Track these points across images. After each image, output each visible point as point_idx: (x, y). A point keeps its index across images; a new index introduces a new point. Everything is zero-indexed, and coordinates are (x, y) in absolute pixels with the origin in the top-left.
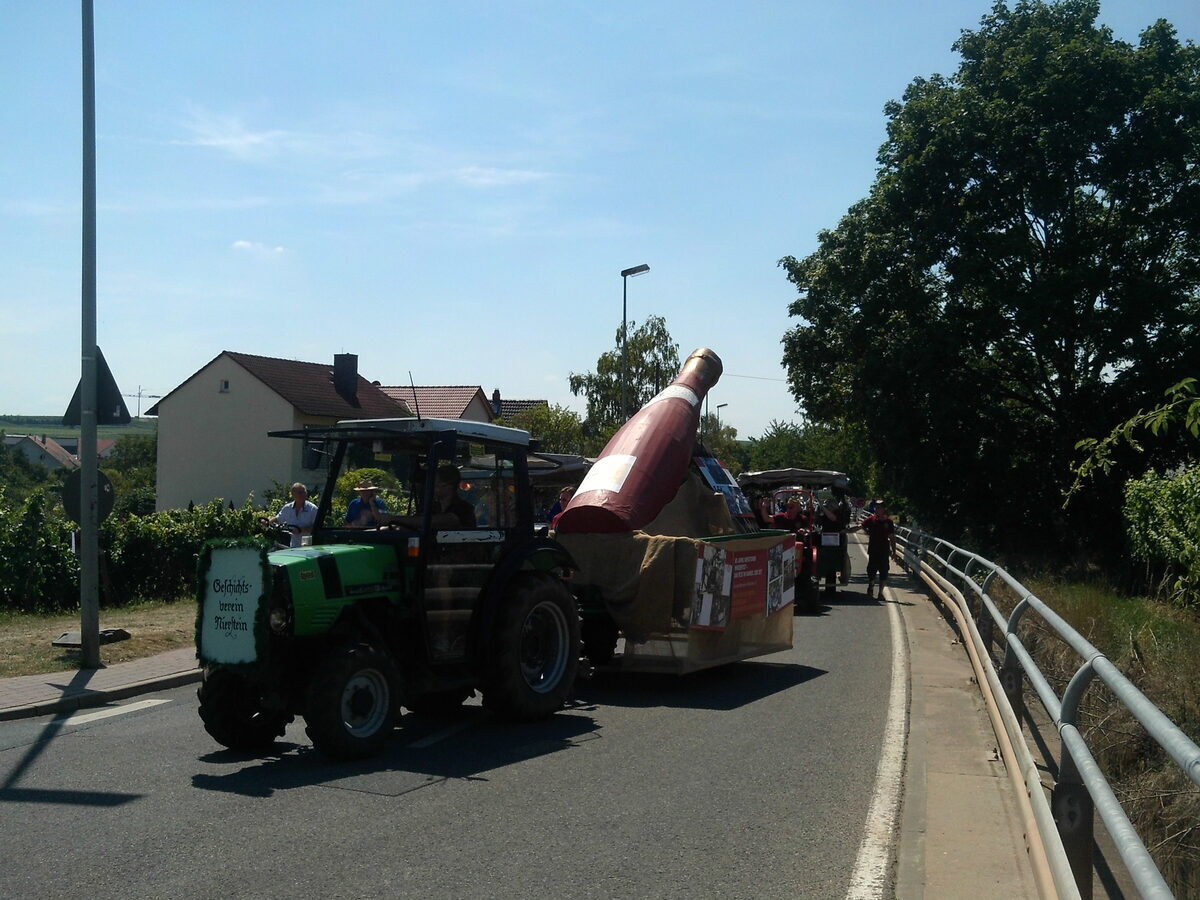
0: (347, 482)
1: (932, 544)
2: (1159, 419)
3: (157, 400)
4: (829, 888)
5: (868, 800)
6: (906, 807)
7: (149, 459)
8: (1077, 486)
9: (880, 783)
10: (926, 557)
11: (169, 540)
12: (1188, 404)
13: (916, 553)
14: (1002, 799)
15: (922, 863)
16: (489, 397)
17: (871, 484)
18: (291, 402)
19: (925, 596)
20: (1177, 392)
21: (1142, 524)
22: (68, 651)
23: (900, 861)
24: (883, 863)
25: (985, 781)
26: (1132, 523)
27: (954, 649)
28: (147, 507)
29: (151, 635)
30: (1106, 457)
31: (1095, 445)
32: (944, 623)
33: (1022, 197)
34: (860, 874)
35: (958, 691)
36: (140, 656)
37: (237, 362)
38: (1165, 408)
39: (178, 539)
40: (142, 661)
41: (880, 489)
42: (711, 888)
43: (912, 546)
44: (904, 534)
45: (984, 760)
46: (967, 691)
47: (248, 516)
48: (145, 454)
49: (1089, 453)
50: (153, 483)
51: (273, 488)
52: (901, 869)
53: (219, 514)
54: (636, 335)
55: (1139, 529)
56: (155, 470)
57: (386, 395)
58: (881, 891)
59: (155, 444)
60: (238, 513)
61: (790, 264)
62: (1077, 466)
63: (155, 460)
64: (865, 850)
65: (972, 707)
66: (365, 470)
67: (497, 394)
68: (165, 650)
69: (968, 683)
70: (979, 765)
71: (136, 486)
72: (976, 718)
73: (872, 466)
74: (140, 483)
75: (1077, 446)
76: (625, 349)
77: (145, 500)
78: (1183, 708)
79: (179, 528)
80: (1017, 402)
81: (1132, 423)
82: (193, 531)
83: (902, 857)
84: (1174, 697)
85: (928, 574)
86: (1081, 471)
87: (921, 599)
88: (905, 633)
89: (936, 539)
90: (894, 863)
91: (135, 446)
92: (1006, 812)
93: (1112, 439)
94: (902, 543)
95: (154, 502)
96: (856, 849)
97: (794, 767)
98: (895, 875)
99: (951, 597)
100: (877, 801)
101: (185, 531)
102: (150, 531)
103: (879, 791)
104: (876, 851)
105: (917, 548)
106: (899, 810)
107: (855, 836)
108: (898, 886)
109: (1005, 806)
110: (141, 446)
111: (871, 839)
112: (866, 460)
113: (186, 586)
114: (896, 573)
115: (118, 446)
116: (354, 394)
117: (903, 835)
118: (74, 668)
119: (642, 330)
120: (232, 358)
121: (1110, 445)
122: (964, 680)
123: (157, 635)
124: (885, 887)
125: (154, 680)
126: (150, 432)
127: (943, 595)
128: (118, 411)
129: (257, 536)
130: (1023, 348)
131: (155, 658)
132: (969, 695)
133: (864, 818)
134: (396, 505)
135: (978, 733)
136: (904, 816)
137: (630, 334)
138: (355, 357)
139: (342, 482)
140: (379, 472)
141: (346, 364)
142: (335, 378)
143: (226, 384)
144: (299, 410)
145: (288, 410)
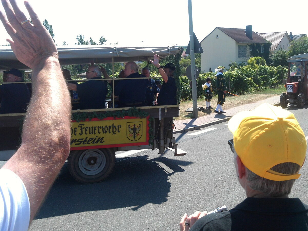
0: (251, 61)
16: (289, 34)
18: (235, 40)
22: (189, 114)
47: (230, 74)
50: (200, 63)
51: (231, 64)
57: (260, 36)
63: (200, 57)
66: (255, 57)
67: (291, 33)
95: (201, 68)
101: (213, 78)
102: (204, 78)
116: (251, 36)
118: (191, 118)
120: (219, 29)
125: (213, 122)
128: (200, 49)
129: (232, 79)
134: (268, 68)
138: (251, 26)
139: (249, 61)
140: (259, 57)
141: (249, 28)
142: (246, 32)
143: (218, 36)
144: (237, 42)
145: (234, 42)
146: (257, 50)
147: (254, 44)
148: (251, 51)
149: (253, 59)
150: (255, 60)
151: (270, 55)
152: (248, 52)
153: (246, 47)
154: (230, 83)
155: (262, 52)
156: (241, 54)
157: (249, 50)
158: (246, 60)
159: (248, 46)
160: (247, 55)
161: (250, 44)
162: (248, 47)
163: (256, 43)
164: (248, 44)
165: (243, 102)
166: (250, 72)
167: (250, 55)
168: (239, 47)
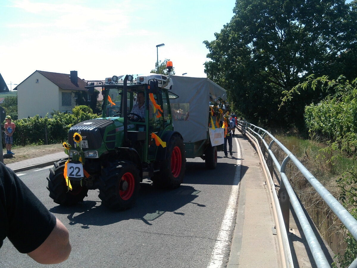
0: (76, 110)
1: (249, 125)
2: (304, 85)
3: (16, 86)
4: (217, 220)
5: (229, 196)
6: (240, 197)
7: (15, 103)
8: (282, 104)
9: (233, 191)
10: (248, 130)
11: (23, 128)
12: (312, 81)
13: (245, 128)
14: (267, 195)
15: (244, 212)
17: (232, 108)
18: (58, 86)
19: (247, 141)
20: (309, 78)
21: (309, 119)
23: (238, 212)
24: (233, 213)
25: (262, 190)
26: (306, 118)
27: (255, 155)
28: (15, 118)
29: (19, 156)
30: (290, 96)
31: (287, 93)
32: (252, 148)
33: (274, 24)
34: (226, 216)
35: (256, 166)
36: (16, 162)
37: (40, 73)
38: (306, 82)
39: (25, 127)
40: (17, 163)
41: (234, 109)
42: (184, 221)
43: (244, 126)
44: (241, 123)
45: (262, 185)
46: (258, 166)
47: (46, 120)
48: (14, 102)
49: (286, 95)
50: (17, 111)
51: (54, 112)
52: (238, 214)
53: (38, 119)
54: (161, 65)
55: (309, 120)
56: (17, 107)
57: (86, 83)
58: (232, 220)
59: (17, 99)
60: (43, 119)
61: (206, 43)
62: (282, 99)
63: (17, 104)
64: (228, 209)
65: (259, 171)
66: (81, 106)
68: (23, 160)
69: (259, 164)
70: (261, 186)
71: (11, 112)
72: (260, 174)
73: (232, 103)
74: (13, 111)
75: (282, 93)
76: (158, 68)
77: (15, 116)
78: (318, 169)
79: (25, 124)
80: (274, 84)
81: (297, 86)
82: (30, 125)
83: (238, 211)
84: (316, 167)
85: (248, 134)
86: (283, 100)
87: (246, 141)
88: (241, 151)
89: (250, 124)
90: (236, 213)
91: (10, 99)
92: (268, 198)
93: (292, 91)
94: (241, 125)
95: (17, 116)
96: (225, 209)
97: (208, 187)
98: (236, 216)
99: (254, 140)
100: (232, 196)
101: (28, 125)
103: (232, 194)
104: (231, 210)
105: (245, 127)
106: (238, 199)
107: (225, 206)
108: (237, 219)
109: (268, 197)
110: (12, 100)
111: (230, 206)
112: (230, 101)
113: (28, 141)
114: (239, 134)
115: (5, 100)
116: (77, 83)
117: (239, 205)
119: (163, 63)
120: (39, 72)
121: (291, 92)
122: (257, 163)
123: (21, 155)
124: (233, 219)
125: (21, 168)
126: (15, 95)
127: (252, 140)
128: (5, 88)
129: (49, 126)
130: (275, 68)
131: (21, 162)
132: (259, 167)
133: (228, 201)
135: (261, 177)
136: (239, 200)
137: (160, 64)
138: (77, 72)
139: (74, 110)
140: (86, 106)
141: (74, 74)
142: (71, 78)
143: (38, 80)
144: (60, 88)
145: (57, 88)
146: (83, 98)
147: (79, 91)
148: (76, 99)
149: (78, 107)
150: (81, 109)
151: (98, 105)
152: (73, 100)
153: (71, 94)
154: (47, 131)
155: (88, 101)
156: (66, 102)
157: (74, 98)
158: (71, 108)
159: (73, 93)
160: (72, 104)
161: (75, 91)
162: (73, 95)
163: (82, 91)
164: (73, 91)
165: (59, 150)
166: (71, 119)
167: (75, 103)
168: (63, 94)
